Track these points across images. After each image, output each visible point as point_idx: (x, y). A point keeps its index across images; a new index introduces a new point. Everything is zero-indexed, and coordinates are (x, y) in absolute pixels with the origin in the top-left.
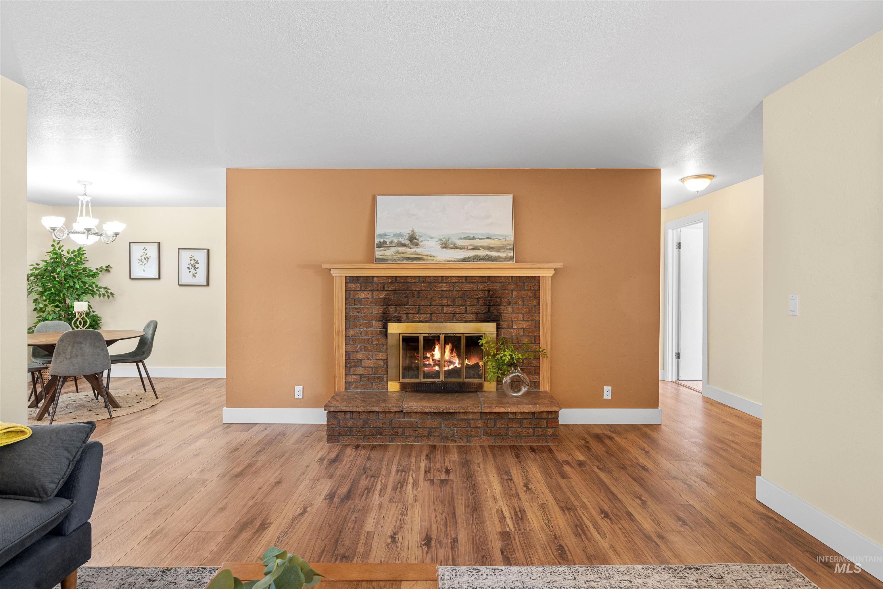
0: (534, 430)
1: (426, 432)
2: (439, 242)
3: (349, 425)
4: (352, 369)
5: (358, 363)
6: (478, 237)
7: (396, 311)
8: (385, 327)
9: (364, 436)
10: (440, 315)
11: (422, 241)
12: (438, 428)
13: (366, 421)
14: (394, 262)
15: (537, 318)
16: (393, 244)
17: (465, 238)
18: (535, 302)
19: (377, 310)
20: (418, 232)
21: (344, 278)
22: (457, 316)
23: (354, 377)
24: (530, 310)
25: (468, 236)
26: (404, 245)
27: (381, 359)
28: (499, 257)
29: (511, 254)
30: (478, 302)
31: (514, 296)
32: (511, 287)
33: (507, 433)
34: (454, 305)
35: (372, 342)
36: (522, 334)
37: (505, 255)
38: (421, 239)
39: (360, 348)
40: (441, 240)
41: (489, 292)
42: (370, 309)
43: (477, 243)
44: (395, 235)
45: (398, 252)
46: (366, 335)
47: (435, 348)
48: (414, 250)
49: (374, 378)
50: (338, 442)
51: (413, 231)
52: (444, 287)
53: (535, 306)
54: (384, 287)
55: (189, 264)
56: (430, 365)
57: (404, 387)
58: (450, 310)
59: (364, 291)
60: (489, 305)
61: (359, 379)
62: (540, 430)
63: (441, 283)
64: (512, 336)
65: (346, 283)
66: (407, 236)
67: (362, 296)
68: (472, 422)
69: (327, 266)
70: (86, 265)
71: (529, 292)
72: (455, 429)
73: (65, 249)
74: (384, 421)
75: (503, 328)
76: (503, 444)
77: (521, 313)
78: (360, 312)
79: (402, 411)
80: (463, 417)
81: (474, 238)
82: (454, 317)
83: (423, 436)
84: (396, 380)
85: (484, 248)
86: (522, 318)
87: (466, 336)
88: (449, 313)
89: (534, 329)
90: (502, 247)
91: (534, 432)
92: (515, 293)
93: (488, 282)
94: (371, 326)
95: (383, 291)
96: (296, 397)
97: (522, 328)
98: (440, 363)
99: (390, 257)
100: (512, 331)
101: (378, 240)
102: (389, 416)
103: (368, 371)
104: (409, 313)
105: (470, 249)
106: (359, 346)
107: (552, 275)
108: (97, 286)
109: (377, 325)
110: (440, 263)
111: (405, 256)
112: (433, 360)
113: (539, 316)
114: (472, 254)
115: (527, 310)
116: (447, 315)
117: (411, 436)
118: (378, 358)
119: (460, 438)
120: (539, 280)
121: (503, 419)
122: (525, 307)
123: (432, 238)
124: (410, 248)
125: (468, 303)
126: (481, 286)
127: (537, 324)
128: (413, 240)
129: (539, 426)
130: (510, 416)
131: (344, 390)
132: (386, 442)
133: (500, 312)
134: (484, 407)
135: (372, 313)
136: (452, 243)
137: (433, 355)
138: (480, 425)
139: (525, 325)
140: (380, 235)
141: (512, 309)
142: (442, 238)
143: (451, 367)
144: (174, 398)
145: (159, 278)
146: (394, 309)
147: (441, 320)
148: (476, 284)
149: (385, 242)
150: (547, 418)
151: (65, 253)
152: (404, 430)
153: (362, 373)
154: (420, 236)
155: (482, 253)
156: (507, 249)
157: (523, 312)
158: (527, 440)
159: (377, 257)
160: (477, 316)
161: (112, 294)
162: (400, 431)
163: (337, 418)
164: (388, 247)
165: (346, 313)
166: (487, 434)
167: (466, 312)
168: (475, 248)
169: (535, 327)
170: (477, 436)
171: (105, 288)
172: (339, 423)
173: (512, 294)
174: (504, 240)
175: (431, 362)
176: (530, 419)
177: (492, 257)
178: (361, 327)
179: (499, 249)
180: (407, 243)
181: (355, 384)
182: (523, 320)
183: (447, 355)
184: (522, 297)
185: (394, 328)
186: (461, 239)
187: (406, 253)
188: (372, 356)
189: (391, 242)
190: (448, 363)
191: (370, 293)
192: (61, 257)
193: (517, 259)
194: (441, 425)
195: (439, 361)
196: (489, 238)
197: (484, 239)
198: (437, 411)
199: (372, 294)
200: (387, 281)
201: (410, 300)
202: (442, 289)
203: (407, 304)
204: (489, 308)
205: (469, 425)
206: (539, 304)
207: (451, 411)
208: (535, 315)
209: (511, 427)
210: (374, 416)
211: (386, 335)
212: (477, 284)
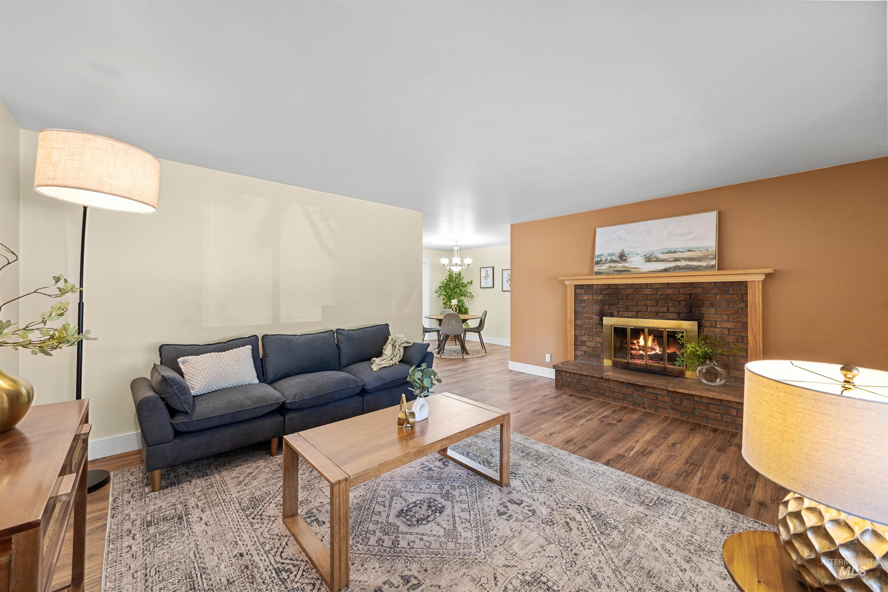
0: (722, 416)
1: (621, 396)
2: (644, 257)
3: (568, 381)
4: (579, 347)
5: (583, 343)
6: (679, 251)
7: (609, 308)
8: (601, 320)
9: (578, 390)
10: (645, 313)
11: (630, 258)
12: (631, 395)
13: (579, 380)
14: (608, 274)
15: (745, 320)
16: (608, 261)
17: (667, 253)
18: (742, 305)
19: (596, 308)
20: (626, 250)
21: (574, 286)
22: (660, 314)
23: (581, 352)
24: (737, 312)
25: (670, 251)
26: (616, 261)
27: (599, 342)
28: (700, 266)
29: (713, 262)
30: (679, 304)
31: (717, 300)
32: (715, 291)
33: (693, 412)
34: (657, 306)
35: (593, 330)
36: (727, 333)
37: (707, 264)
38: (628, 256)
39: (584, 333)
40: (646, 256)
41: (690, 296)
42: (591, 307)
43: (678, 255)
44: (609, 255)
45: (610, 267)
46: (589, 324)
47: (640, 337)
48: (623, 265)
49: (594, 355)
50: (562, 390)
51: (623, 251)
52: (648, 291)
53: (742, 309)
54: (601, 292)
55: (507, 278)
56: (636, 349)
57: (615, 365)
58: (654, 309)
59: (587, 294)
60: (690, 307)
61: (584, 354)
62: (729, 417)
63: (646, 288)
64: (716, 335)
65: (575, 289)
66: (618, 254)
67: (586, 298)
68: (660, 396)
69: (561, 278)
70: (463, 281)
71: (735, 295)
72: (645, 399)
73: (454, 273)
74: (591, 382)
75: (705, 327)
76: (689, 420)
77: (726, 314)
78: (584, 309)
79: (602, 378)
80: (652, 391)
81: (675, 252)
82: (656, 315)
83: (620, 399)
84: (610, 358)
85: (684, 259)
86: (726, 319)
87: (668, 331)
88: (653, 312)
89: (742, 330)
90: (703, 257)
91: (722, 417)
92: (718, 297)
93: (689, 287)
94: (591, 318)
95: (600, 294)
96: (547, 361)
97: (727, 328)
98: (644, 348)
99: (605, 271)
100: (716, 330)
101: (596, 259)
102: (594, 379)
103: (590, 349)
104: (620, 311)
105: (671, 261)
106: (583, 332)
107: (762, 280)
108: (466, 292)
109: (596, 318)
110: (644, 273)
111: (616, 269)
112: (639, 346)
113: (747, 318)
114: (672, 265)
115: (733, 312)
116: (651, 313)
117: (610, 397)
118: (597, 341)
119: (649, 407)
120: (747, 285)
121: (689, 400)
122: (730, 309)
123: (638, 254)
124: (620, 263)
125: (670, 305)
126: (682, 291)
127: (745, 325)
128: (622, 257)
129: (727, 413)
130: (696, 399)
131: (573, 360)
132: (593, 397)
133: (702, 312)
134: (669, 386)
135: (592, 310)
136: (655, 257)
137: (638, 342)
138: (667, 400)
139: (730, 325)
140: (598, 256)
141: (716, 310)
142: (646, 254)
143: (653, 352)
144: (494, 354)
145: (493, 287)
146: (608, 307)
147: (646, 317)
148: (677, 289)
149: (601, 260)
150: (736, 408)
151: (454, 275)
152: (605, 391)
153: (586, 350)
154: (628, 254)
155: (682, 263)
156: (709, 259)
157: (728, 313)
158: (714, 422)
159: (595, 271)
160: (679, 315)
161: (473, 296)
162: (602, 391)
163: (561, 375)
164: (603, 263)
165: (575, 309)
166: (673, 408)
167: (668, 311)
168: (676, 260)
169: (742, 328)
170: (665, 409)
171: (470, 293)
172: (562, 378)
173: (715, 297)
174: (706, 251)
175: (637, 347)
176: (718, 405)
177: (692, 266)
178: (585, 319)
179: (700, 259)
180: (617, 260)
181: (581, 357)
182: (728, 321)
183: (650, 343)
184: (726, 301)
185: (607, 321)
186: (663, 253)
187: (616, 267)
188: (593, 339)
189: (606, 260)
190: (651, 350)
191: (591, 296)
192: (452, 277)
193: (721, 267)
194: (633, 394)
195: (644, 347)
196: (690, 251)
197: (685, 252)
198: (629, 382)
199: (593, 296)
200: (603, 288)
201: (620, 301)
202: (646, 293)
203: (618, 304)
204: (691, 309)
205: (657, 399)
206: (747, 307)
207: (640, 384)
208: (742, 316)
209: (698, 408)
210: (585, 378)
211: (602, 326)
212: (679, 290)
